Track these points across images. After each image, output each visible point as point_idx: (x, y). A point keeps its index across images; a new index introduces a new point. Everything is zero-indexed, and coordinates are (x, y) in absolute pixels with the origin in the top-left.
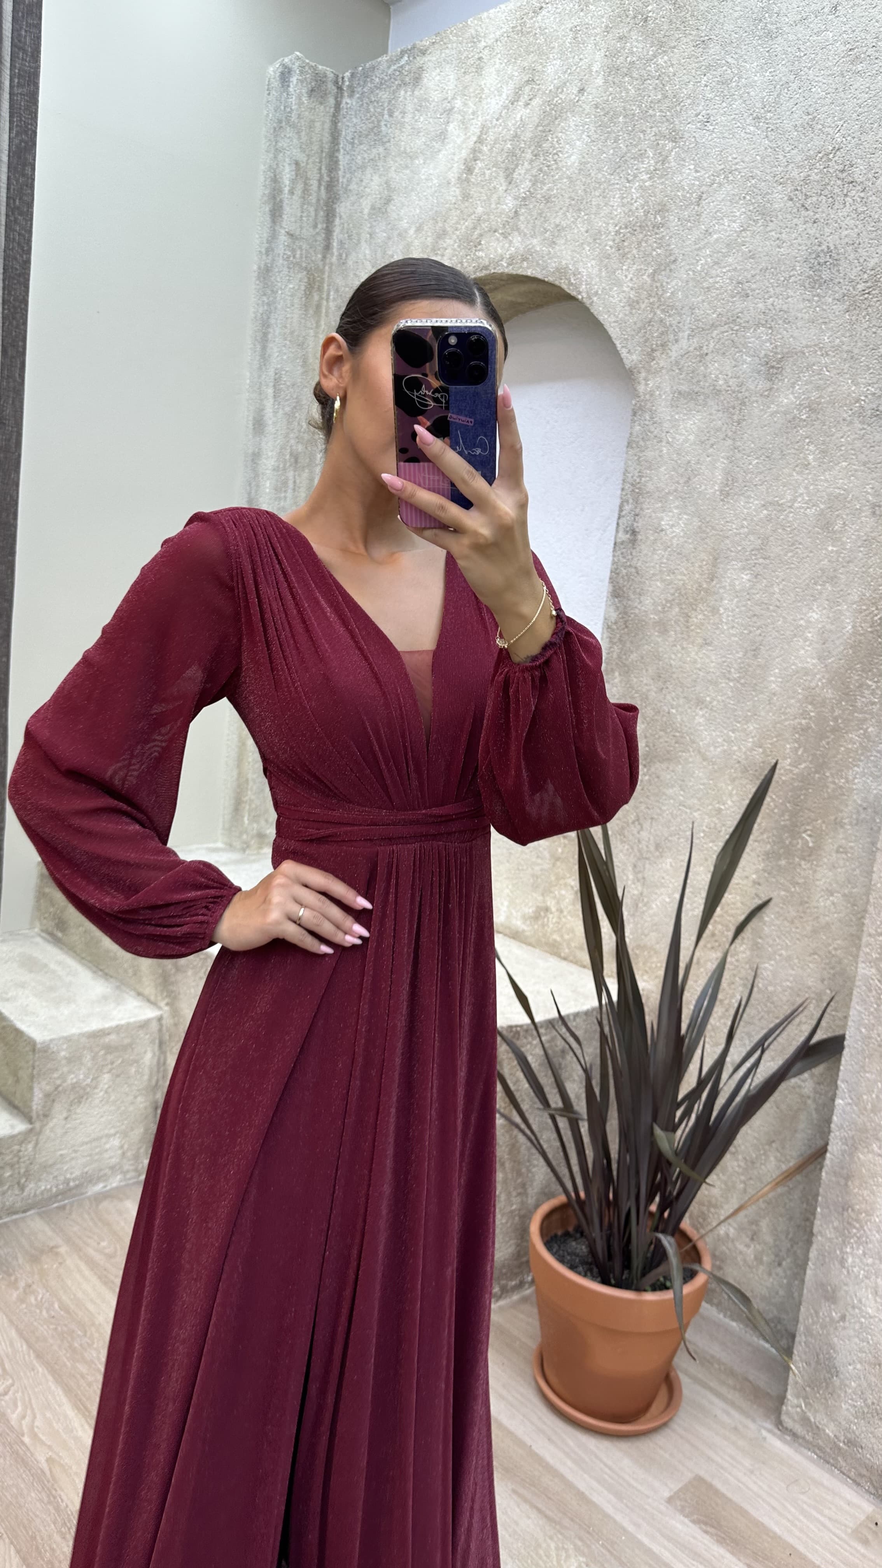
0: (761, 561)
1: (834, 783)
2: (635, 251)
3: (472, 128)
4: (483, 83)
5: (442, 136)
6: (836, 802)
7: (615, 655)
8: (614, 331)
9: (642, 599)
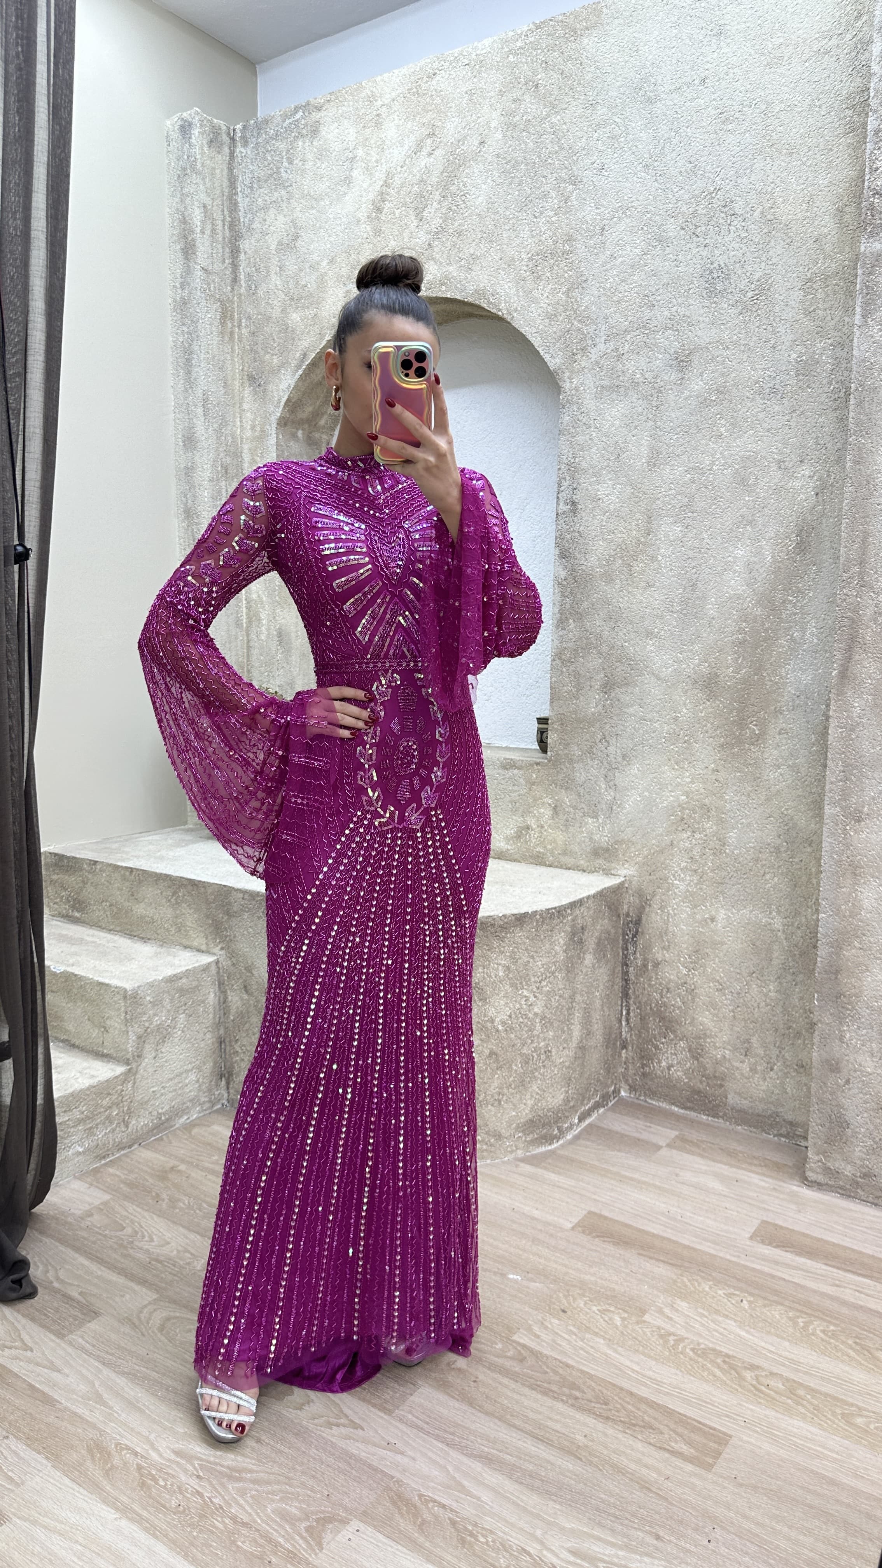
0: (690, 514)
1: (771, 681)
2: (548, 274)
3: (377, 174)
4: (383, 136)
5: (348, 181)
6: (774, 696)
7: (568, 606)
8: (536, 341)
9: (587, 557)
